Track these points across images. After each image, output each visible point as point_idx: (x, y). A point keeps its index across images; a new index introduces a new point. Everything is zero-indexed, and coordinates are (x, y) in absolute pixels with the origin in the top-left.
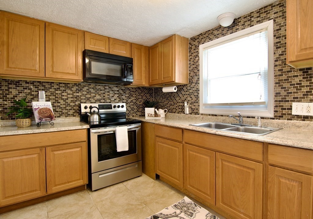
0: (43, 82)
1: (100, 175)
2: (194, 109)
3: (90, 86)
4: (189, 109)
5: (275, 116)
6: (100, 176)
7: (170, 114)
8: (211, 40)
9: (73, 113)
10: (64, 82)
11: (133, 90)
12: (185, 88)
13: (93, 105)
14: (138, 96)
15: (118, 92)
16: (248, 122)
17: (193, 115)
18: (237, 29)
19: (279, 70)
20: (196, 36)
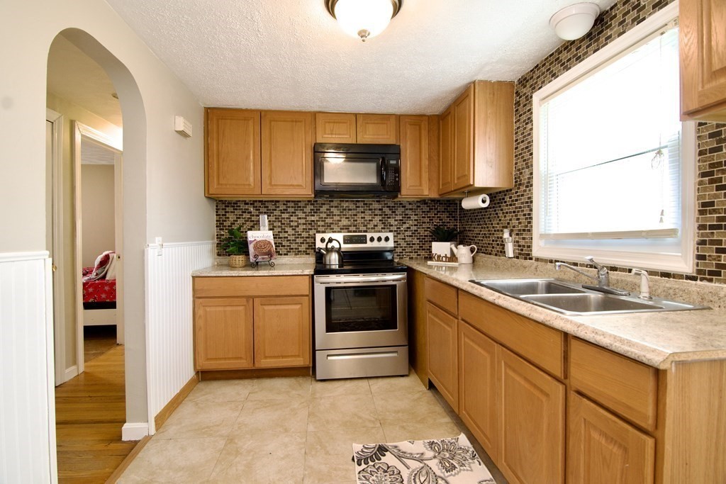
0: (265, 201)
1: (328, 356)
2: (524, 246)
3: (332, 204)
4: (515, 246)
5: (699, 272)
6: (329, 358)
7: (483, 258)
8: (555, 76)
9: (306, 249)
10: (292, 199)
11: (411, 207)
12: (507, 199)
13: (334, 236)
14: (423, 217)
15: (380, 212)
16: (627, 285)
17: (521, 261)
18: (607, 38)
19: (711, 136)
20: (528, 73)
